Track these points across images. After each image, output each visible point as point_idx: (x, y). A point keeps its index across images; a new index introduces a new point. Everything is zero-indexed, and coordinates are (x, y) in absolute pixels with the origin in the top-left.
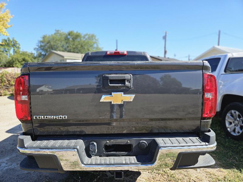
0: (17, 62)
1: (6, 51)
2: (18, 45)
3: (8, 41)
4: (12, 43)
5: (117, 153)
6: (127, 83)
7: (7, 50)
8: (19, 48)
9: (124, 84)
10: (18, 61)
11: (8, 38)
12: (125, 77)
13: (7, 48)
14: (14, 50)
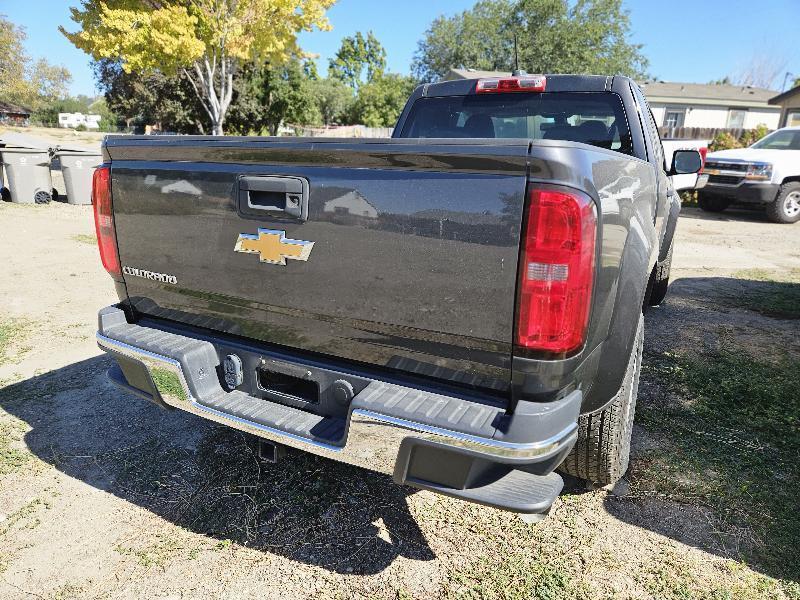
0: (372, 108)
1: (351, 75)
2: (379, 56)
3: (356, 44)
4: (368, 48)
5: (288, 397)
6: (290, 204)
7: (353, 72)
8: (381, 63)
9: (283, 205)
10: (375, 106)
11: (359, 35)
12: (284, 184)
13: (352, 64)
14: (370, 69)
